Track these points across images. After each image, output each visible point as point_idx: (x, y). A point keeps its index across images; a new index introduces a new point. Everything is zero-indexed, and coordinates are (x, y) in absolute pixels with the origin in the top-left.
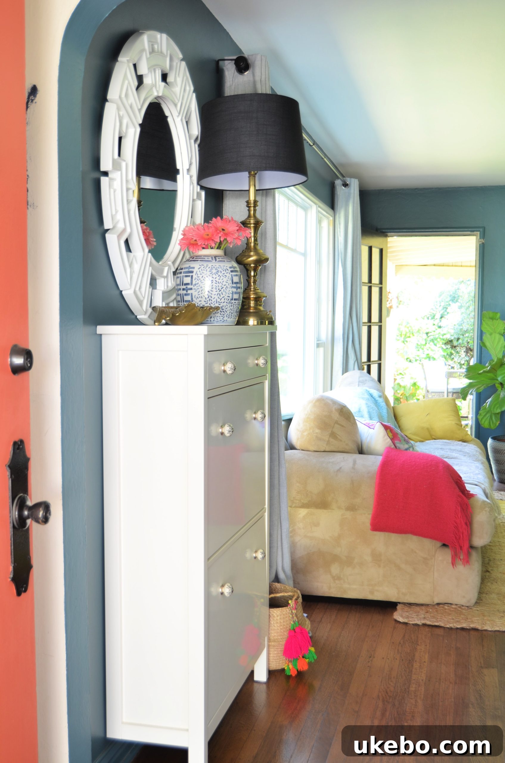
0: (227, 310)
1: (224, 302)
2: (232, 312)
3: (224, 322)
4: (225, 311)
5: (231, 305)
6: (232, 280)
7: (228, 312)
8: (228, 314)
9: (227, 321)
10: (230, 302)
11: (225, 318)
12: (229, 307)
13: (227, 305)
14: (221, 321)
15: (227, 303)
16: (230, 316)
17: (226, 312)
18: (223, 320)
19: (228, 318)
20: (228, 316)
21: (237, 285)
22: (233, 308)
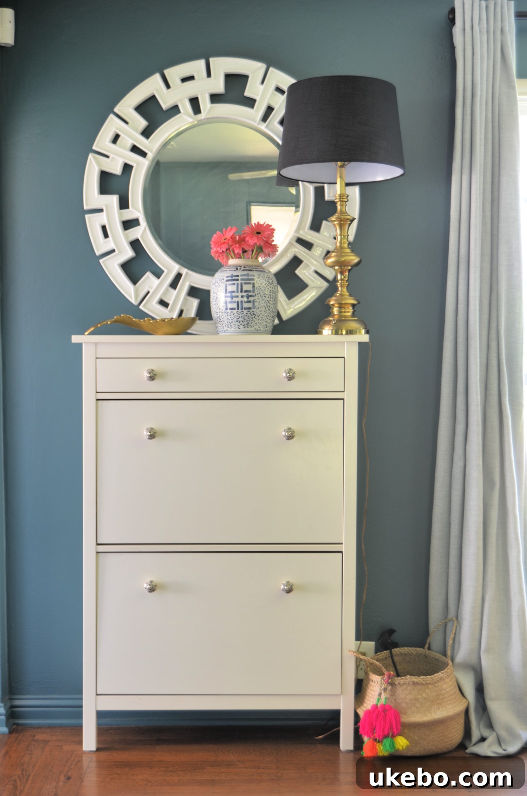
0: (224, 320)
1: (220, 312)
2: (231, 322)
3: (226, 332)
4: (222, 321)
5: (227, 314)
6: (226, 290)
7: (226, 322)
8: (226, 324)
9: (227, 331)
10: (225, 312)
11: (226, 328)
12: (226, 317)
13: (223, 315)
14: (222, 331)
15: (222, 312)
16: (229, 325)
17: (224, 322)
18: (224, 330)
19: (228, 328)
20: (226, 326)
21: (232, 294)
22: (231, 317)
